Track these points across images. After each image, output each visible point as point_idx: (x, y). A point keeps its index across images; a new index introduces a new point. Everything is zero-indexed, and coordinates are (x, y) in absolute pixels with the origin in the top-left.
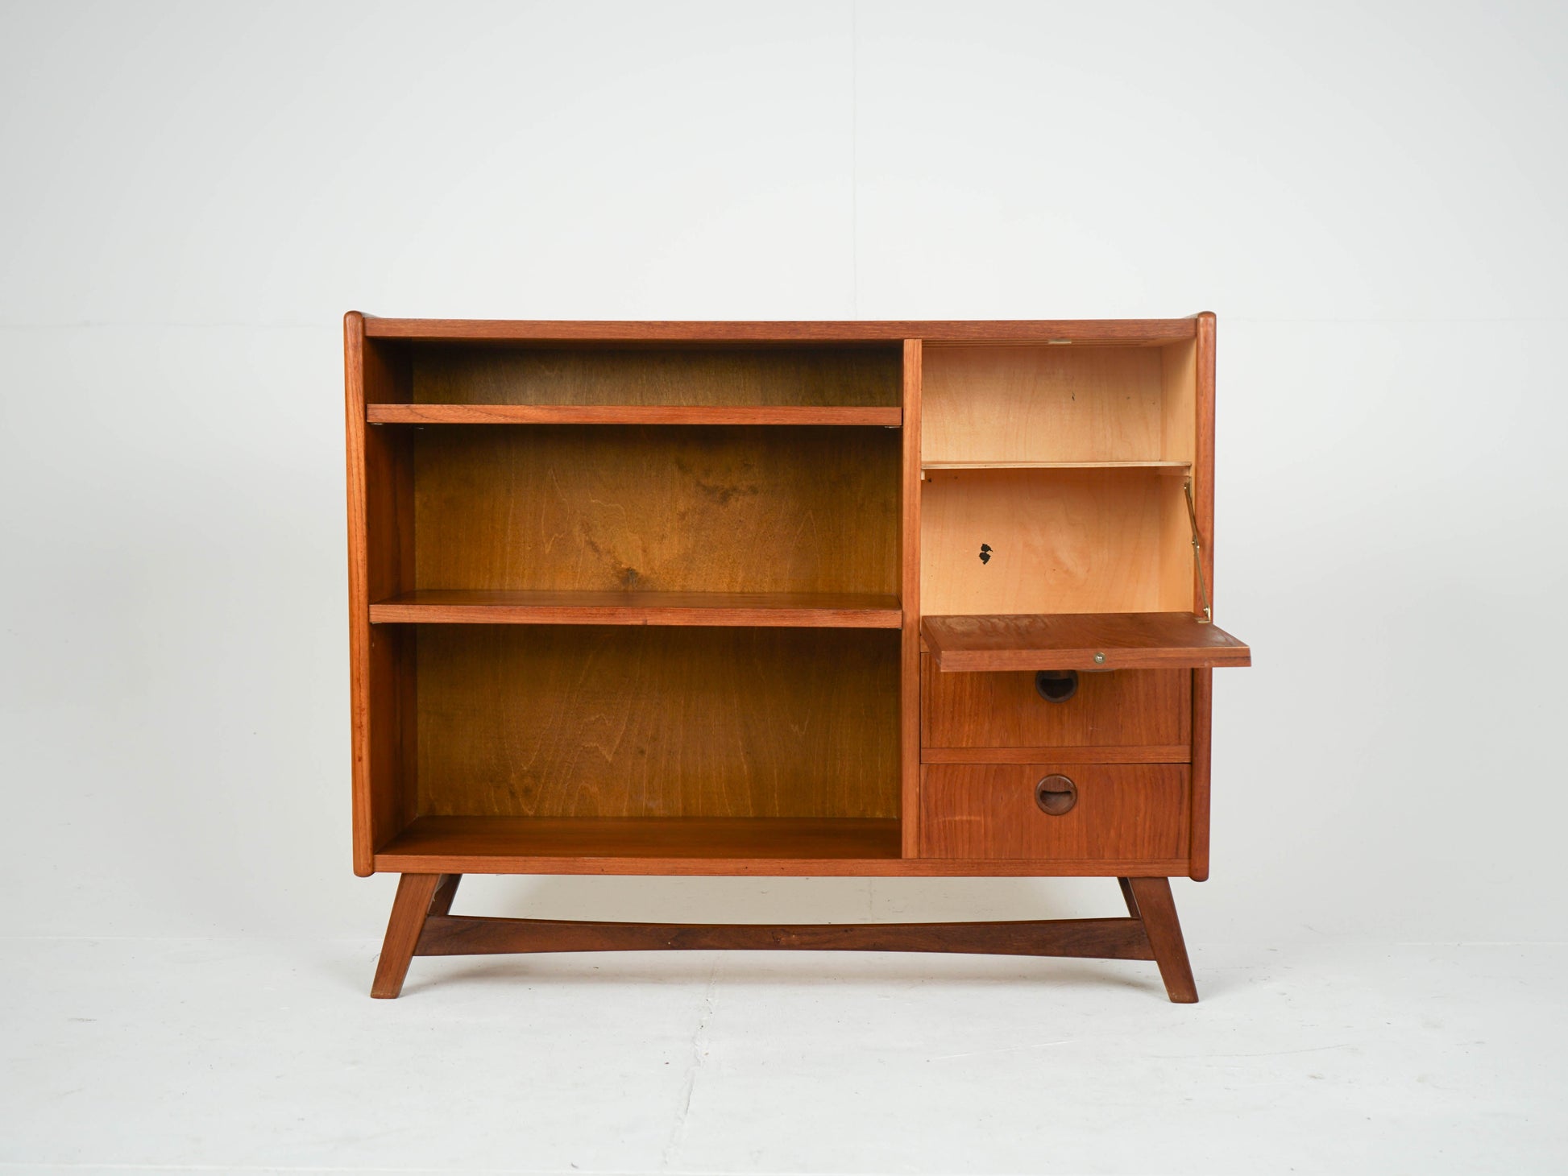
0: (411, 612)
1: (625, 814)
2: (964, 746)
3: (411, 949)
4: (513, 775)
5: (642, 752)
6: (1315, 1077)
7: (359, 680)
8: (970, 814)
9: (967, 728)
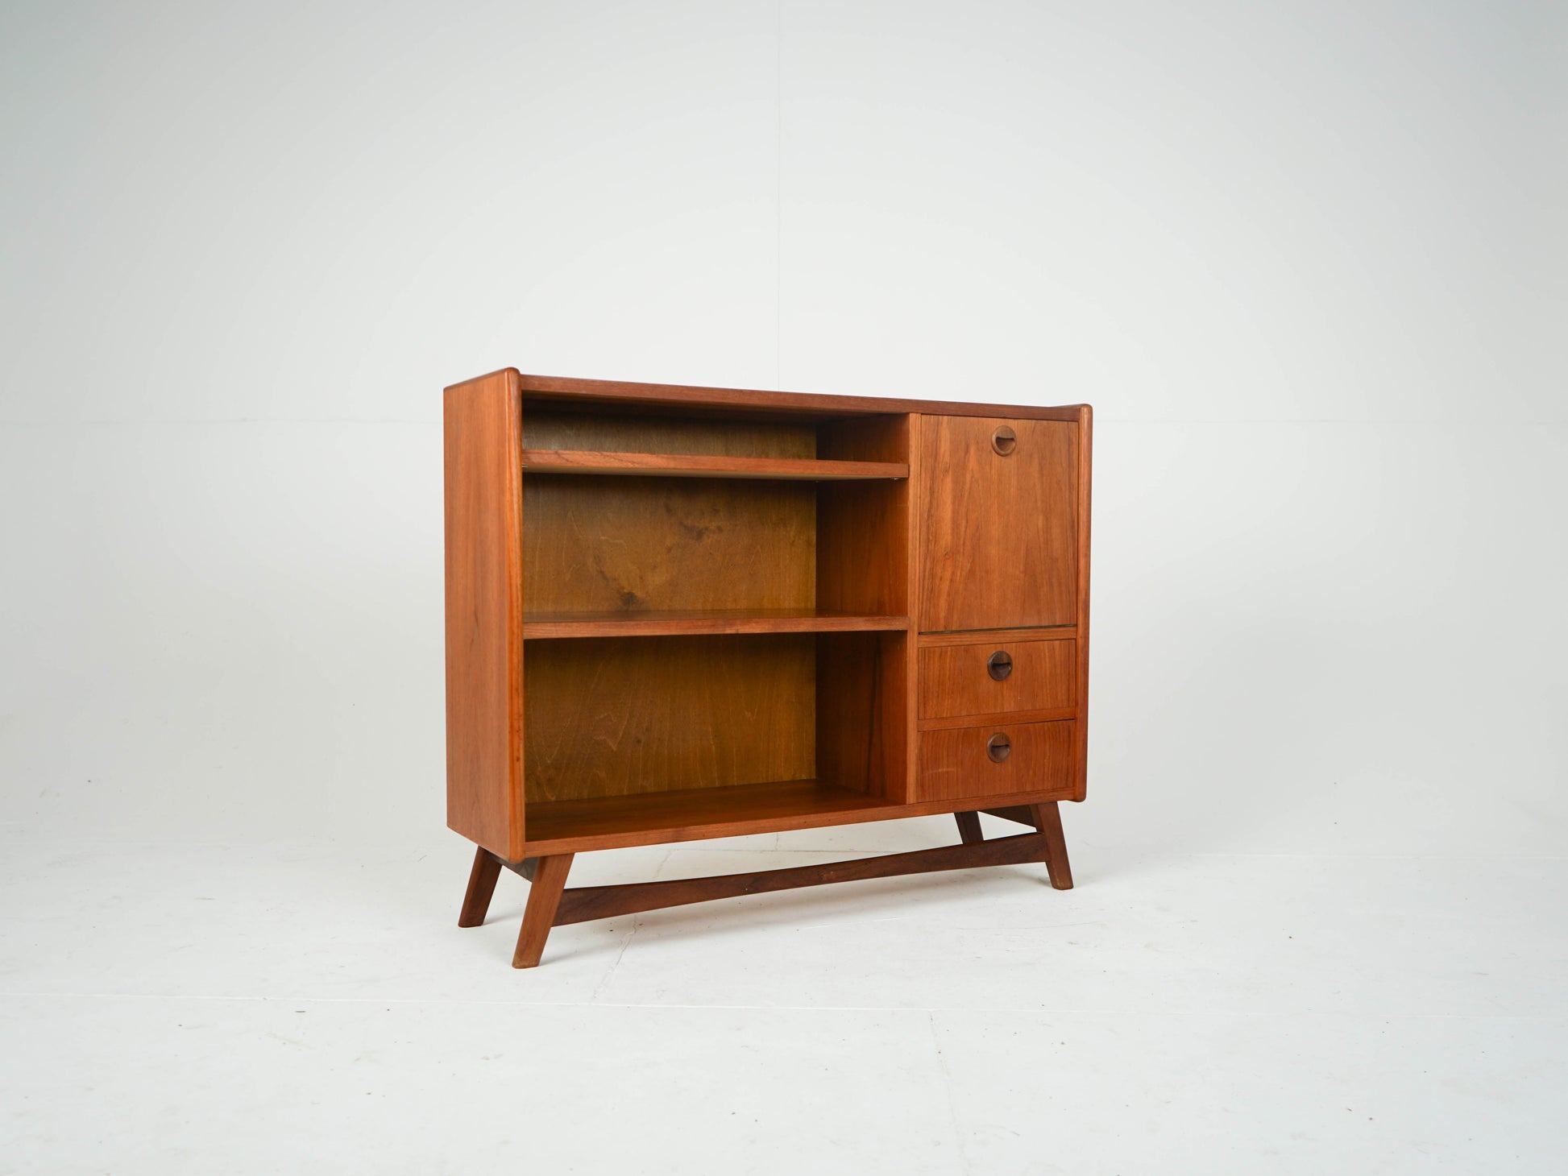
0: (558, 628)
1: (625, 793)
2: (945, 716)
3: (551, 921)
4: (539, 769)
5: (639, 741)
6: (1072, 943)
7: (517, 690)
8: (948, 766)
9: (946, 703)
